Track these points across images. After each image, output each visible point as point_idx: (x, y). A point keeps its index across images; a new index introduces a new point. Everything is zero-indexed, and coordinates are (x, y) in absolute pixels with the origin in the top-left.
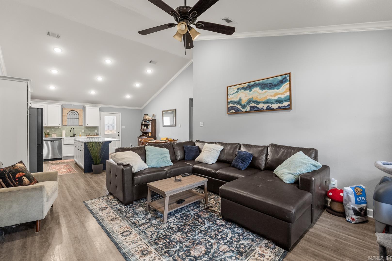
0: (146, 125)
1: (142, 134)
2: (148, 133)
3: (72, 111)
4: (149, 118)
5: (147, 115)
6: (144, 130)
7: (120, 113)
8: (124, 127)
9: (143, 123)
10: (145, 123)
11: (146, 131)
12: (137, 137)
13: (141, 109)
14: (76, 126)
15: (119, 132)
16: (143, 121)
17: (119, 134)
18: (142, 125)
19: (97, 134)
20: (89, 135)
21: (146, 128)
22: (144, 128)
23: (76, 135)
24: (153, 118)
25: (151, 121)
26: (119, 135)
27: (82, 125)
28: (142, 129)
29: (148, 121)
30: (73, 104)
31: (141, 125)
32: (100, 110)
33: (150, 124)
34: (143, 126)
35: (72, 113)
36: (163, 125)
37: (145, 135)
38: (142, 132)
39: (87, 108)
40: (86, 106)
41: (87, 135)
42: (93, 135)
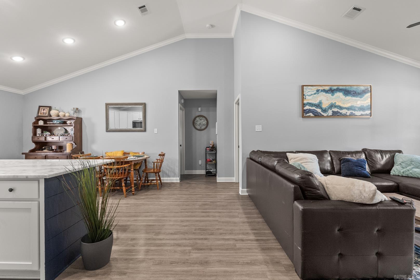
1: (33, 146)
4: (62, 114)
6: (41, 138)
9: (41, 123)
10: (46, 124)
16: (38, 120)
18: (36, 127)
22: (41, 135)
24: (76, 115)
28: (34, 137)
34: (39, 131)
36: (108, 129)
37: (43, 148)
38: (36, 143)
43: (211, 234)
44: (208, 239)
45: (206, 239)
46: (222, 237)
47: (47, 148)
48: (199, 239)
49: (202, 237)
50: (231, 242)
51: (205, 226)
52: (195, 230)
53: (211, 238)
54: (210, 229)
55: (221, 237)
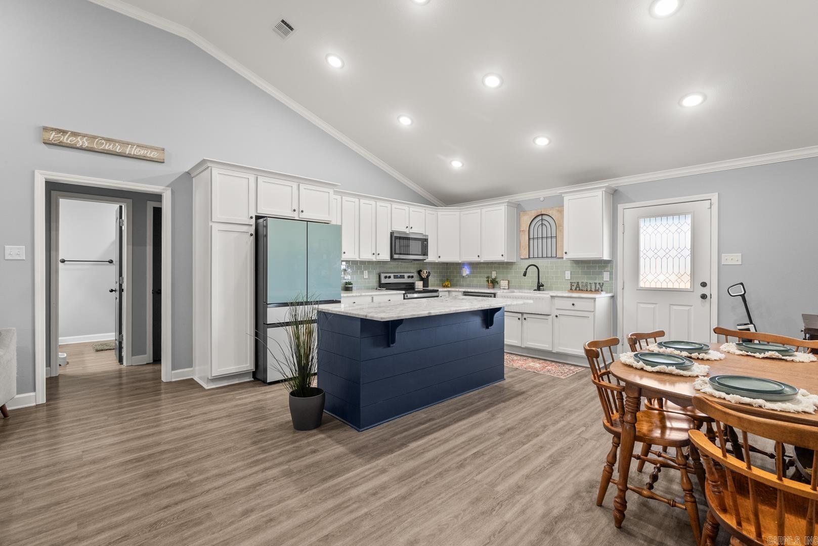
3: (540, 218)
7: (715, 197)
8: (733, 259)
14: (546, 260)
15: (704, 285)
17: (705, 291)
19: (598, 286)
20: (576, 290)
23: (543, 286)
26: (704, 297)
30: (542, 194)
32: (615, 196)
35: (541, 223)
39: (567, 199)
40: (563, 195)
41: (571, 289)
42: (587, 290)
43: (155, 523)
44: (160, 510)
45: (166, 507)
46: (119, 529)
48: (183, 501)
49: (180, 507)
50: (91, 528)
51: (186, 539)
52: (209, 514)
53: (153, 514)
54: (166, 536)
55: (125, 527)
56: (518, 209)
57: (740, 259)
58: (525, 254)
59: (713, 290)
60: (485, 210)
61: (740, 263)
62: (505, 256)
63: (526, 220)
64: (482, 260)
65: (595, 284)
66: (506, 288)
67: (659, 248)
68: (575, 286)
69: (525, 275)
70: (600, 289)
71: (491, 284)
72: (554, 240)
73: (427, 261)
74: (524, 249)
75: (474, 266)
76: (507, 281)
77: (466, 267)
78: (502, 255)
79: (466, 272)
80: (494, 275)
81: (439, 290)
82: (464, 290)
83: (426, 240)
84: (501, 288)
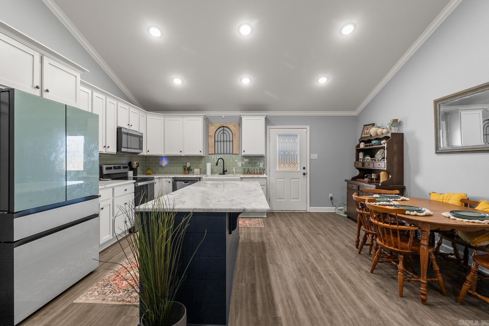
0: (371, 152)
1: (357, 173)
2: (377, 172)
3: (222, 128)
4: (379, 131)
5: (373, 125)
6: (363, 164)
7: (308, 127)
8: (315, 156)
9: (362, 145)
10: (367, 146)
11: (371, 167)
12: (346, 181)
13: (354, 113)
14: (228, 156)
15: (304, 168)
16: (361, 142)
17: (305, 171)
18: (358, 150)
20: (247, 173)
21: (369, 158)
22: (363, 160)
23: (226, 171)
24: (394, 130)
25: (386, 138)
26: (304, 174)
27: (238, 153)
28: (357, 162)
29: (377, 139)
30: (224, 114)
31: (355, 151)
32: (268, 121)
33: (383, 148)
34: (361, 155)
35: (222, 132)
36: (439, 149)
37: (365, 176)
38: (359, 169)
39: (244, 119)
40: (242, 117)
41: (244, 173)
42: (254, 173)
47: (368, 176)
56: (207, 122)
57: (317, 156)
58: (212, 151)
59: (308, 171)
60: (186, 119)
61: (317, 158)
62: (202, 152)
63: (212, 129)
64: (183, 154)
65: (260, 169)
66: (198, 173)
67: (290, 150)
68: (247, 171)
69: (217, 165)
70: (263, 172)
71: (187, 171)
72: (231, 143)
73: (141, 154)
74: (212, 148)
75: (172, 159)
76: (199, 169)
77: (164, 159)
78: (200, 152)
79: (164, 163)
80: (188, 165)
81: (155, 177)
82: (173, 176)
83: (142, 137)
84: (195, 173)
